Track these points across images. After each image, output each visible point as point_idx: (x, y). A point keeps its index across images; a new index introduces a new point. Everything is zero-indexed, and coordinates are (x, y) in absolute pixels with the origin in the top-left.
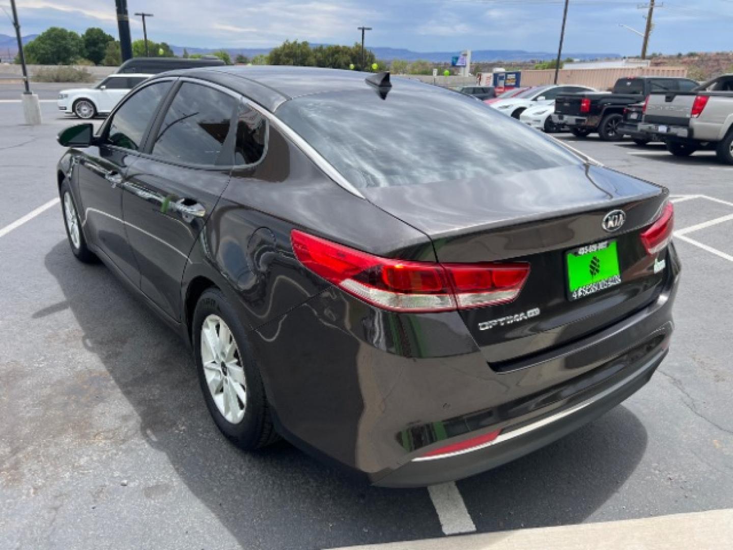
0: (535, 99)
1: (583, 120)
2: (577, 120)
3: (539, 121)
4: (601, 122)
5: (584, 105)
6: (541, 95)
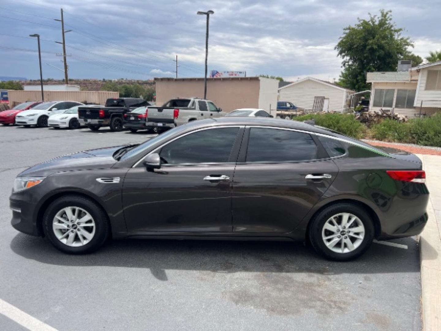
0: (50, 110)
1: (102, 122)
2: (99, 122)
3: (66, 123)
4: (111, 122)
5: (101, 113)
6: (53, 107)
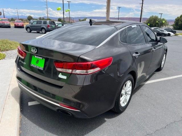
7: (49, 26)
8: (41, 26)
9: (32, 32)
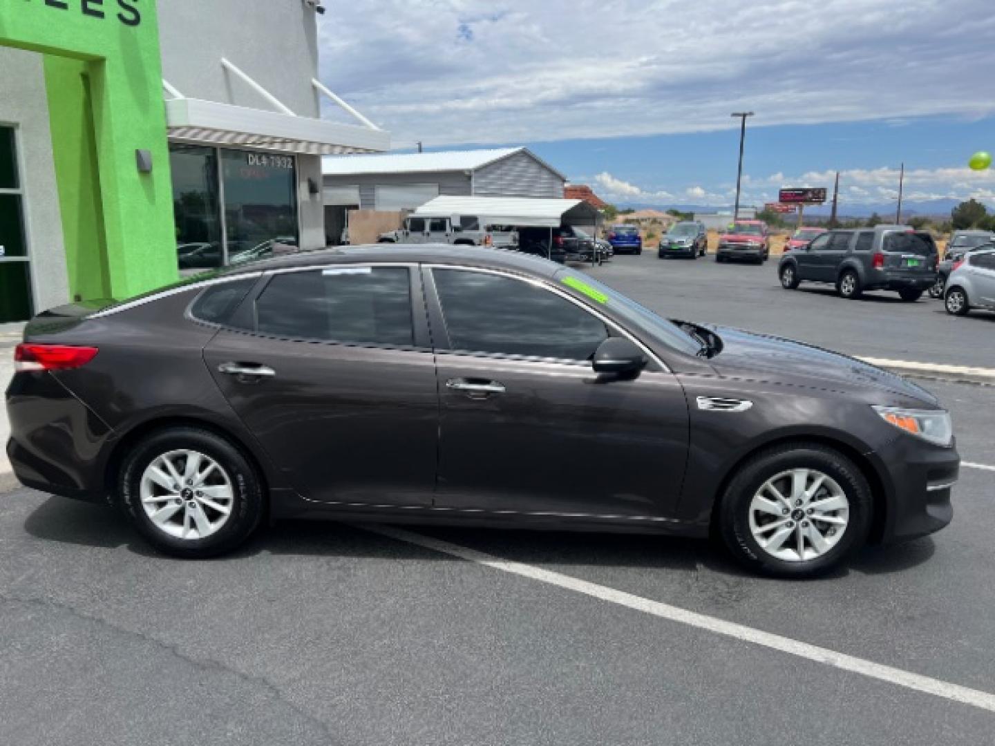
7: (879, 259)
8: (842, 257)
9: (803, 285)
